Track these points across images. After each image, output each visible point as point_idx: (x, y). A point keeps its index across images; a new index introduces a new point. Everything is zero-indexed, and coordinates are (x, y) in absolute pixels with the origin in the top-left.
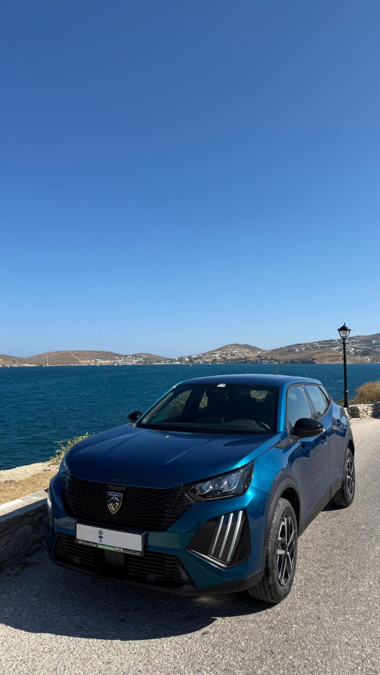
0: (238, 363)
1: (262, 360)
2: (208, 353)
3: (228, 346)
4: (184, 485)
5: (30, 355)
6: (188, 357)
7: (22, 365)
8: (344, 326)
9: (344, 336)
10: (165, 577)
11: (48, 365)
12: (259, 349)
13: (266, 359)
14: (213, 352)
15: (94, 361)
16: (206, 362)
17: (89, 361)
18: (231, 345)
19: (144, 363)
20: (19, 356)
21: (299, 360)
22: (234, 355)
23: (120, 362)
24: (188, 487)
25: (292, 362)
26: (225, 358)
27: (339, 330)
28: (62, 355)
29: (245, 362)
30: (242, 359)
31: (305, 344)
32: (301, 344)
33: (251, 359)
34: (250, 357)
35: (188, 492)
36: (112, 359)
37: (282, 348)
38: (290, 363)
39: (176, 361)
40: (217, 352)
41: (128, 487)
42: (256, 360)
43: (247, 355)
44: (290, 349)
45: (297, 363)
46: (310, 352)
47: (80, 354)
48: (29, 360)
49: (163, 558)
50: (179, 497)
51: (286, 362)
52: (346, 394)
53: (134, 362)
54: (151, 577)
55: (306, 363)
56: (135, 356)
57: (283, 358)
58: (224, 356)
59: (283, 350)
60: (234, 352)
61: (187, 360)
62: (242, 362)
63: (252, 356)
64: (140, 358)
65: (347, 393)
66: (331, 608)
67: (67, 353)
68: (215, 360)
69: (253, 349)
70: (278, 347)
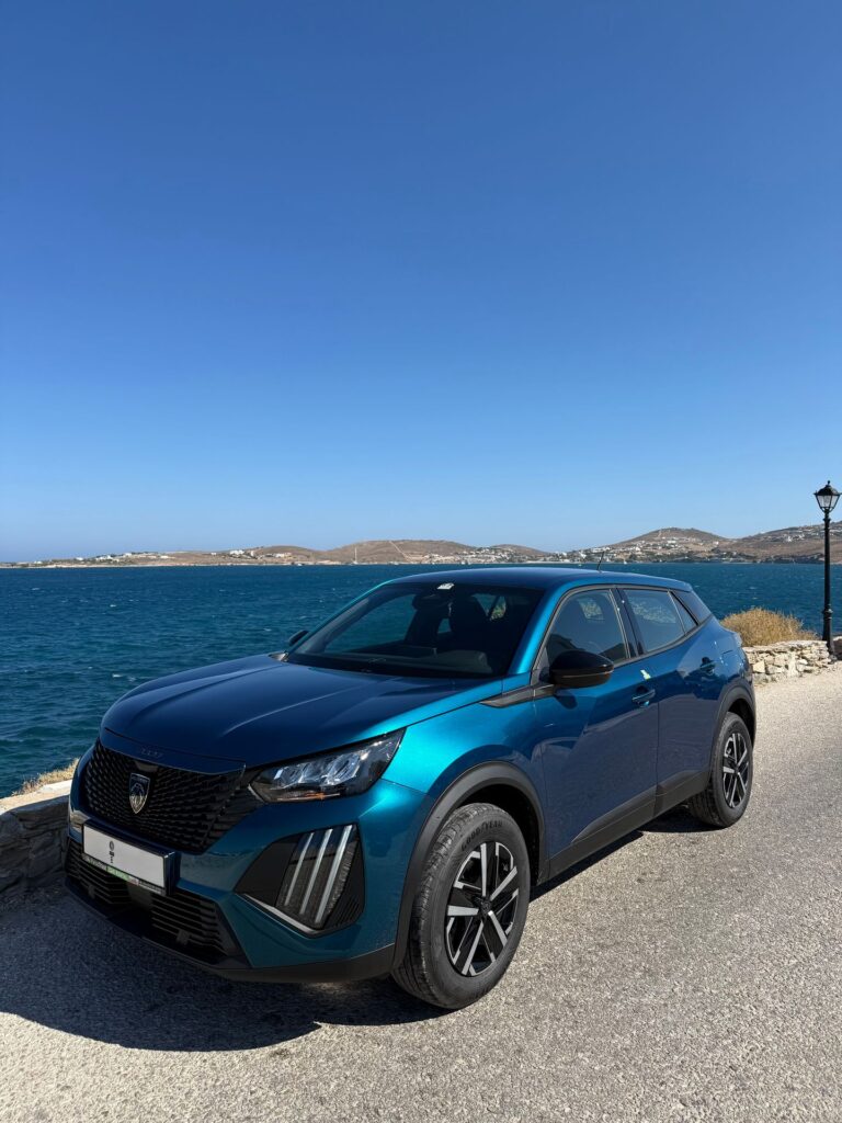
0: (677, 561)
1: (722, 556)
2: (622, 544)
3: (657, 532)
4: (247, 770)
5: (332, 547)
6: (586, 552)
7: (319, 562)
8: (827, 486)
9: (827, 505)
10: (202, 939)
11: (355, 563)
12: (716, 538)
13: (730, 554)
14: (630, 543)
15: (427, 557)
16: (618, 561)
17: (421, 558)
18: (664, 530)
19: (509, 561)
20: (316, 548)
21: (793, 557)
22: (669, 548)
23: (470, 559)
24: (256, 773)
25: (779, 560)
26: (652, 554)
27: (816, 494)
28: (379, 546)
29: (688, 561)
30: (683, 555)
31: (804, 529)
32: (796, 529)
33: (700, 555)
34: (698, 552)
35: (254, 783)
36: (457, 553)
37: (759, 536)
38: (776, 562)
39: (564, 558)
40: (638, 543)
41: (161, 767)
42: (710, 557)
43: (692, 547)
44: (775, 538)
45: (788, 562)
46: (813, 542)
47: (407, 545)
48: (330, 555)
49: (197, 904)
50: (237, 792)
51: (767, 561)
52: (826, 616)
53: (493, 559)
54: (183, 936)
55: (806, 562)
56: (495, 549)
57: (762, 553)
58: (650, 549)
59: (762, 539)
60: (670, 542)
61: (584, 556)
62: (684, 561)
63: (703, 549)
64: (503, 552)
65: (830, 614)
66: (559, 1033)
67: (386, 544)
68: (633, 557)
69: (705, 537)
70: (753, 533)
